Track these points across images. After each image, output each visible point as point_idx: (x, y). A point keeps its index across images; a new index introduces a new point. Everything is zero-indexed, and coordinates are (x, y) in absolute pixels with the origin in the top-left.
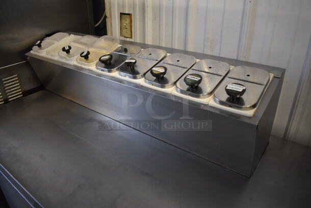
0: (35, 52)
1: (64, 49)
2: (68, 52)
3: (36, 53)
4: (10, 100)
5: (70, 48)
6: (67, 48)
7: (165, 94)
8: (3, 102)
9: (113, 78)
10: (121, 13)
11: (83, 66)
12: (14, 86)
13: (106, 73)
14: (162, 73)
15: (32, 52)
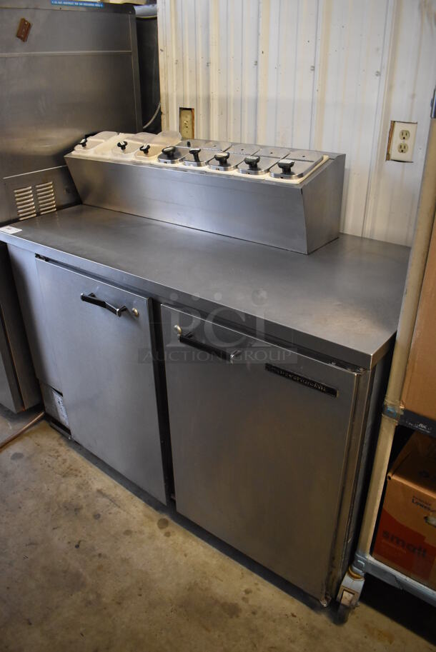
0: (78, 152)
1: (119, 145)
2: (123, 147)
3: (81, 154)
4: (42, 213)
5: (126, 143)
6: (123, 144)
7: (229, 176)
8: (35, 215)
9: (176, 169)
10: (181, 109)
11: (143, 161)
12: (48, 196)
13: (169, 165)
14: (224, 157)
15: (73, 153)
